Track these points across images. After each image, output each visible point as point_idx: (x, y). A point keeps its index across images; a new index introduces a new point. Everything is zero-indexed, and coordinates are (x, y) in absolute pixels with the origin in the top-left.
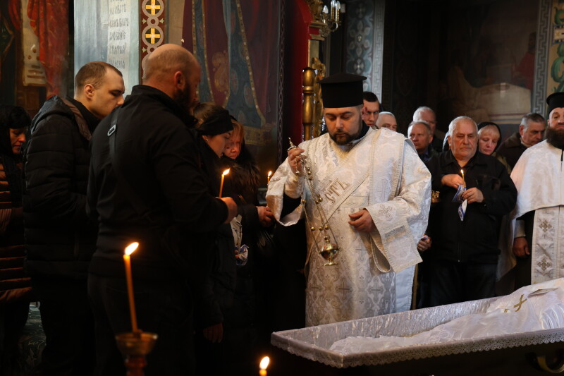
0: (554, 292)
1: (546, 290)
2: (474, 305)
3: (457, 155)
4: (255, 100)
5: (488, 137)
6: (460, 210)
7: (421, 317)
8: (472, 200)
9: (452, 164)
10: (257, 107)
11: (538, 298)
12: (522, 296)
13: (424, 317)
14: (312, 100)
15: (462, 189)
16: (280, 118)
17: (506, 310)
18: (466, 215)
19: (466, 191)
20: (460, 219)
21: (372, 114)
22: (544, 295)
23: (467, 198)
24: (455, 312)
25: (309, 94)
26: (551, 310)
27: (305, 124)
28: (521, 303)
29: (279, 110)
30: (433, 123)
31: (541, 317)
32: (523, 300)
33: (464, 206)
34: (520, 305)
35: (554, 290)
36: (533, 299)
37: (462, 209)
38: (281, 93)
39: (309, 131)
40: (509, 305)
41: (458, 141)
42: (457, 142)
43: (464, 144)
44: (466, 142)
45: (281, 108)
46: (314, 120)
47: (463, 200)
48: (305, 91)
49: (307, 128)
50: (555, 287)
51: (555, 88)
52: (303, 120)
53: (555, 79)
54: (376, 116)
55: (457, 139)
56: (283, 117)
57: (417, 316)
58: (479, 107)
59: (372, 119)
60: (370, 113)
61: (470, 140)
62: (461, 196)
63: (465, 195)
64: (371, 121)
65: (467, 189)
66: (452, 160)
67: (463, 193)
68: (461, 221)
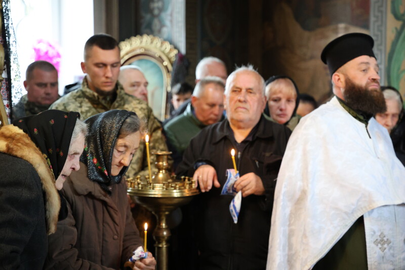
5: (279, 95)
6: (231, 208)
15: (232, 177)
18: (241, 215)
19: (239, 179)
20: (233, 221)
21: (109, 68)
23: (242, 190)
33: (237, 202)
37: (234, 206)
41: (233, 98)
43: (240, 101)
44: (242, 98)
47: (235, 191)
51: (396, 29)
53: (397, 17)
55: (232, 95)
59: (109, 74)
60: (105, 65)
62: (233, 186)
63: (237, 185)
64: (107, 78)
65: (240, 176)
66: (226, 133)
67: (236, 181)
68: (235, 224)
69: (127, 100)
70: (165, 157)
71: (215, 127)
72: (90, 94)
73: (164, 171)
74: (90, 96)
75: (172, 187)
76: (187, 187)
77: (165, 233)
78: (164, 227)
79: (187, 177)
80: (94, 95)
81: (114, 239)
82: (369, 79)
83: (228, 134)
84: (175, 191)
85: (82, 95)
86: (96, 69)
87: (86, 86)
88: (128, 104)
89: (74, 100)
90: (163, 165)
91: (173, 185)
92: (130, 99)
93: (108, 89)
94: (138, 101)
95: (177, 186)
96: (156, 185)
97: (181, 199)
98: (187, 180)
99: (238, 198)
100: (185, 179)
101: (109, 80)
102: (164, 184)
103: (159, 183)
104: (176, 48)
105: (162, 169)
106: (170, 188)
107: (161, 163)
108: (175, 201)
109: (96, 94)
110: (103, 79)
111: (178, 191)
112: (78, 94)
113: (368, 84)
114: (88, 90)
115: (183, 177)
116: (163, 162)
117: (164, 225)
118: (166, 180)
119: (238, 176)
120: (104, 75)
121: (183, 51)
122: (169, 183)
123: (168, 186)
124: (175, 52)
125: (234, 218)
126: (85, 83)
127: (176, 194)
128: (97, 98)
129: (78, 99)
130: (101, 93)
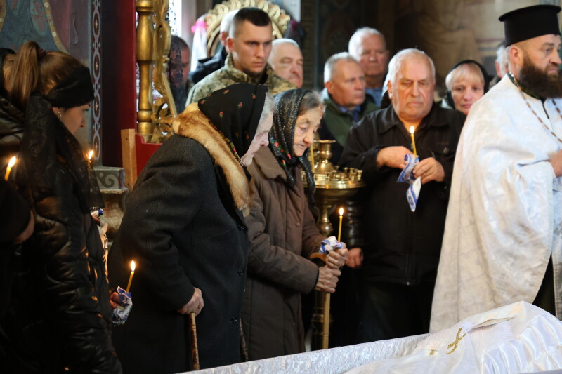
0: (507, 323)
1: (498, 320)
2: (392, 345)
3: (401, 113)
4: (51, 24)
5: (463, 83)
6: (409, 194)
7: (304, 365)
8: (430, 177)
9: (395, 127)
10: (54, 34)
11: (483, 332)
12: (460, 330)
13: (308, 366)
14: (150, 23)
15: (412, 162)
16: (97, 53)
17: (432, 352)
19: (419, 164)
20: (409, 208)
21: (261, 46)
22: (492, 329)
24: (359, 357)
25: (147, 14)
26: (498, 350)
27: (141, 63)
28: (458, 339)
29: (93, 39)
30: (381, 52)
31: (482, 360)
32: (460, 336)
33: (416, 188)
34: (456, 344)
35: (508, 319)
36: (476, 334)
37: (412, 192)
38: (96, 11)
39: (148, 74)
40: (443, 345)
41: (404, 91)
42: (401, 92)
43: (412, 96)
44: (415, 93)
45: (97, 37)
46: (154, 58)
47: (413, 178)
48: (138, 9)
49: (144, 69)
50: (510, 316)
52: (137, 55)
54: (268, 49)
55: (402, 88)
56: (102, 51)
57: (296, 364)
58: (460, 27)
59: (261, 54)
60: (257, 44)
61: (422, 90)
62: (412, 172)
63: (417, 171)
64: (258, 57)
65: (420, 161)
66: (394, 122)
67: (415, 166)
68: (412, 212)
69: (276, 82)
70: (328, 146)
71: (380, 114)
72: (238, 75)
73: (326, 161)
74: (238, 77)
75: (336, 178)
76: (353, 178)
77: (327, 228)
78: (326, 221)
79: (352, 169)
80: (243, 77)
81: (297, 226)
82: (550, 62)
83: (397, 123)
84: (339, 182)
85: (227, 75)
86: (247, 48)
87: (232, 66)
88: (277, 87)
89: (219, 81)
90: (326, 154)
91: (337, 176)
92: (278, 81)
93: (258, 70)
94: (287, 84)
95: (343, 177)
96: (319, 175)
97: (346, 192)
98: (351, 171)
99: (418, 184)
100: (349, 171)
101: (260, 60)
102: (328, 175)
103: (321, 174)
104: (287, 13)
105: (324, 159)
106: (334, 179)
107: (323, 152)
108: (341, 193)
109: (245, 75)
110: (254, 59)
111: (344, 182)
112: (222, 75)
113: (547, 68)
114: (235, 70)
115: (346, 168)
116: (326, 151)
117: (326, 219)
118: (329, 171)
119: (418, 161)
120: (255, 55)
121: (297, 17)
122: (333, 173)
123: (332, 177)
124: (288, 18)
125: (411, 206)
126: (231, 63)
127: (341, 185)
128: (246, 80)
129: (223, 80)
130: (251, 74)
